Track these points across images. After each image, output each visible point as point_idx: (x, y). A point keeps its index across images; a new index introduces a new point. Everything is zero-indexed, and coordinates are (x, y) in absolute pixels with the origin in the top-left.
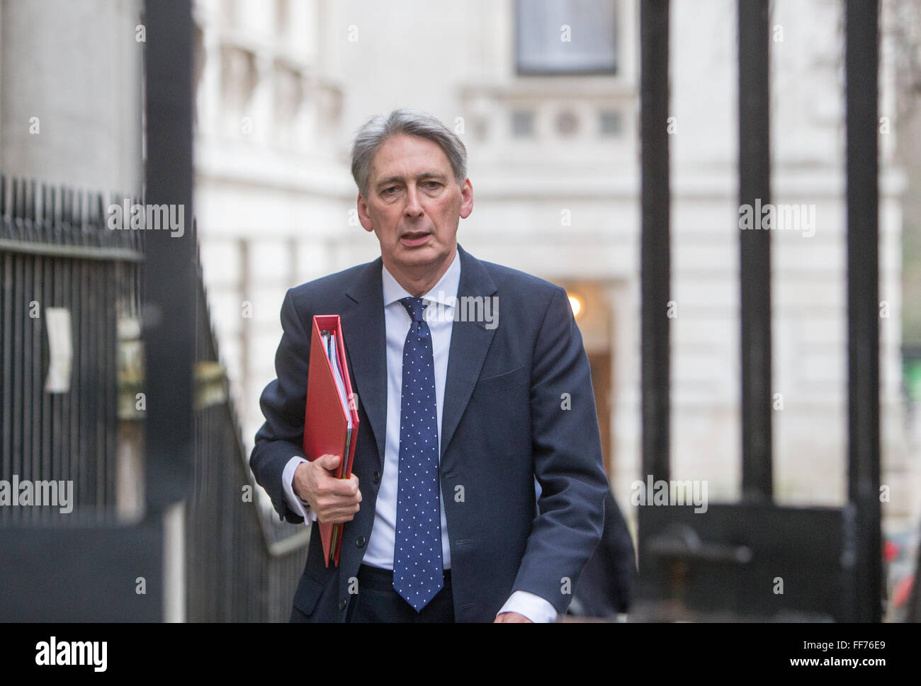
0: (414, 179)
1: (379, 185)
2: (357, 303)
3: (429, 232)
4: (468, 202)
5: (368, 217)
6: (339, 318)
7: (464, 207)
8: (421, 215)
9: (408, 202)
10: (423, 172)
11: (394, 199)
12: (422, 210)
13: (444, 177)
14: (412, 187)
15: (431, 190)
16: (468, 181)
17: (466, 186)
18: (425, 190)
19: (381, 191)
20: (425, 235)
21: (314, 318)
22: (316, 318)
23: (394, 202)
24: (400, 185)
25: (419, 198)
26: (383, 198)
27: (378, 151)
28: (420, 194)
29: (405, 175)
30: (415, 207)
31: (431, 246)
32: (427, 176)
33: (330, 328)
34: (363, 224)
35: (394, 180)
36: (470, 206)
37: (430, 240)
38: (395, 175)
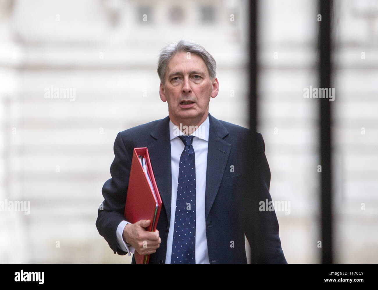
0: (188, 73)
1: (170, 76)
2: (156, 139)
3: (193, 101)
4: (215, 90)
5: (165, 95)
6: (147, 149)
7: (213, 92)
8: (190, 92)
9: (184, 84)
10: (193, 70)
11: (177, 84)
12: (191, 89)
13: (203, 74)
14: (187, 78)
15: (197, 80)
16: (216, 80)
17: (215, 82)
18: (193, 80)
19: (171, 80)
20: (192, 102)
21: (135, 149)
22: (136, 149)
23: (177, 85)
24: (180, 76)
25: (189, 83)
26: (172, 84)
27: (170, 60)
28: (191, 82)
29: (183, 71)
30: (187, 87)
31: (195, 109)
32: (194, 73)
33: (142, 154)
34: (162, 99)
35: (178, 74)
36: (217, 92)
37: (194, 105)
38: (178, 71)
